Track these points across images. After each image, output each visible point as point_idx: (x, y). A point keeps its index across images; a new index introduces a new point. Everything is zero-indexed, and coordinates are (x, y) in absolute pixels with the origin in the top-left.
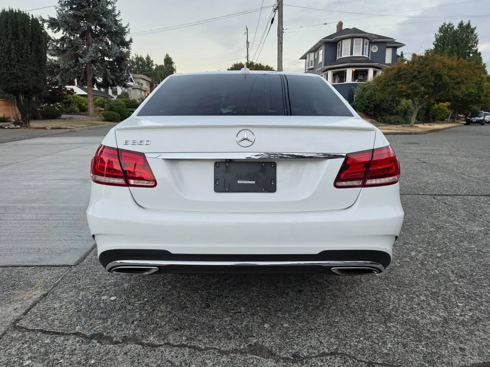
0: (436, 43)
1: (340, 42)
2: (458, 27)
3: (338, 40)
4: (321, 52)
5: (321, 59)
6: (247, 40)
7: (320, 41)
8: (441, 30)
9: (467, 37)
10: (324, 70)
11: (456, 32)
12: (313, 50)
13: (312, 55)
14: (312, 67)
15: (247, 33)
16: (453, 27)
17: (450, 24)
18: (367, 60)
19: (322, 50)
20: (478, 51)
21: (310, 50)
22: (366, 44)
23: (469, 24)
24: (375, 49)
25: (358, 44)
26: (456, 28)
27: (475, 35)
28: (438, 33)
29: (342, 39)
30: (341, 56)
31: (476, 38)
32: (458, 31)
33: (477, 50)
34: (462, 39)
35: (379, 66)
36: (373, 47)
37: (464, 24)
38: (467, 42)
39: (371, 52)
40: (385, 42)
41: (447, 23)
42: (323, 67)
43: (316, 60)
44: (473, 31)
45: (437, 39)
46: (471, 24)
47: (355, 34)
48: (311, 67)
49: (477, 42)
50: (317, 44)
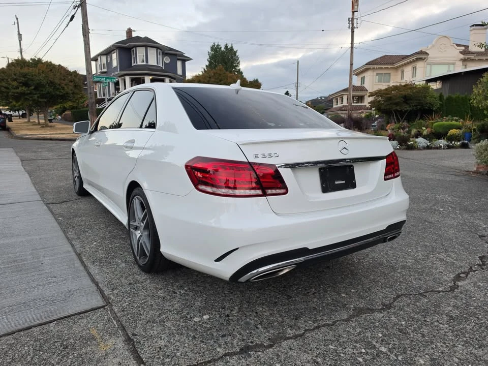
0: (209, 60)
1: (134, 49)
2: (225, 48)
3: (132, 46)
4: (114, 56)
5: (115, 63)
6: (19, 31)
7: (113, 46)
8: (212, 49)
9: (232, 57)
10: (120, 75)
11: (223, 52)
12: (105, 53)
13: (104, 58)
14: (106, 70)
15: (18, 23)
16: (221, 48)
17: (218, 45)
18: (161, 70)
19: (115, 54)
20: (241, 70)
21: (102, 52)
22: (160, 54)
23: (232, 47)
24: (167, 60)
25: (152, 53)
26: (223, 49)
27: (237, 57)
28: (210, 51)
29: (136, 46)
30: (137, 63)
31: (238, 60)
32: (225, 52)
33: (239, 70)
34: (229, 60)
35: (174, 76)
36: (165, 58)
37: (229, 47)
38: (233, 62)
39: (164, 62)
40: (176, 55)
41: (216, 44)
42: (119, 72)
43: (109, 64)
44: (235, 53)
45: (210, 56)
46: (233, 48)
47: (148, 43)
48: (103, 70)
49: (239, 63)
50: (110, 48)
